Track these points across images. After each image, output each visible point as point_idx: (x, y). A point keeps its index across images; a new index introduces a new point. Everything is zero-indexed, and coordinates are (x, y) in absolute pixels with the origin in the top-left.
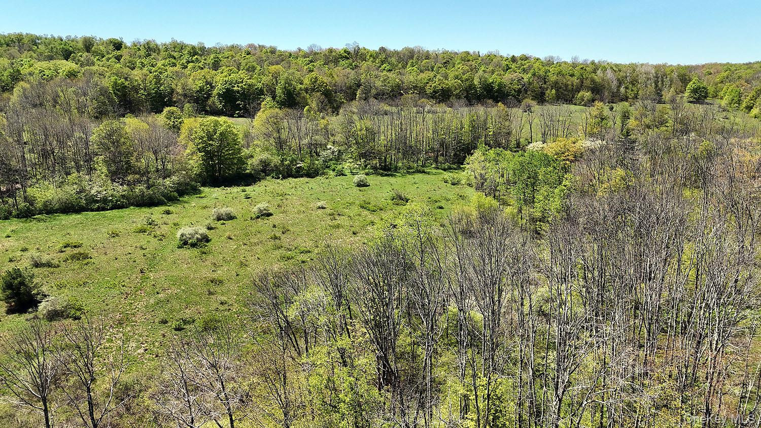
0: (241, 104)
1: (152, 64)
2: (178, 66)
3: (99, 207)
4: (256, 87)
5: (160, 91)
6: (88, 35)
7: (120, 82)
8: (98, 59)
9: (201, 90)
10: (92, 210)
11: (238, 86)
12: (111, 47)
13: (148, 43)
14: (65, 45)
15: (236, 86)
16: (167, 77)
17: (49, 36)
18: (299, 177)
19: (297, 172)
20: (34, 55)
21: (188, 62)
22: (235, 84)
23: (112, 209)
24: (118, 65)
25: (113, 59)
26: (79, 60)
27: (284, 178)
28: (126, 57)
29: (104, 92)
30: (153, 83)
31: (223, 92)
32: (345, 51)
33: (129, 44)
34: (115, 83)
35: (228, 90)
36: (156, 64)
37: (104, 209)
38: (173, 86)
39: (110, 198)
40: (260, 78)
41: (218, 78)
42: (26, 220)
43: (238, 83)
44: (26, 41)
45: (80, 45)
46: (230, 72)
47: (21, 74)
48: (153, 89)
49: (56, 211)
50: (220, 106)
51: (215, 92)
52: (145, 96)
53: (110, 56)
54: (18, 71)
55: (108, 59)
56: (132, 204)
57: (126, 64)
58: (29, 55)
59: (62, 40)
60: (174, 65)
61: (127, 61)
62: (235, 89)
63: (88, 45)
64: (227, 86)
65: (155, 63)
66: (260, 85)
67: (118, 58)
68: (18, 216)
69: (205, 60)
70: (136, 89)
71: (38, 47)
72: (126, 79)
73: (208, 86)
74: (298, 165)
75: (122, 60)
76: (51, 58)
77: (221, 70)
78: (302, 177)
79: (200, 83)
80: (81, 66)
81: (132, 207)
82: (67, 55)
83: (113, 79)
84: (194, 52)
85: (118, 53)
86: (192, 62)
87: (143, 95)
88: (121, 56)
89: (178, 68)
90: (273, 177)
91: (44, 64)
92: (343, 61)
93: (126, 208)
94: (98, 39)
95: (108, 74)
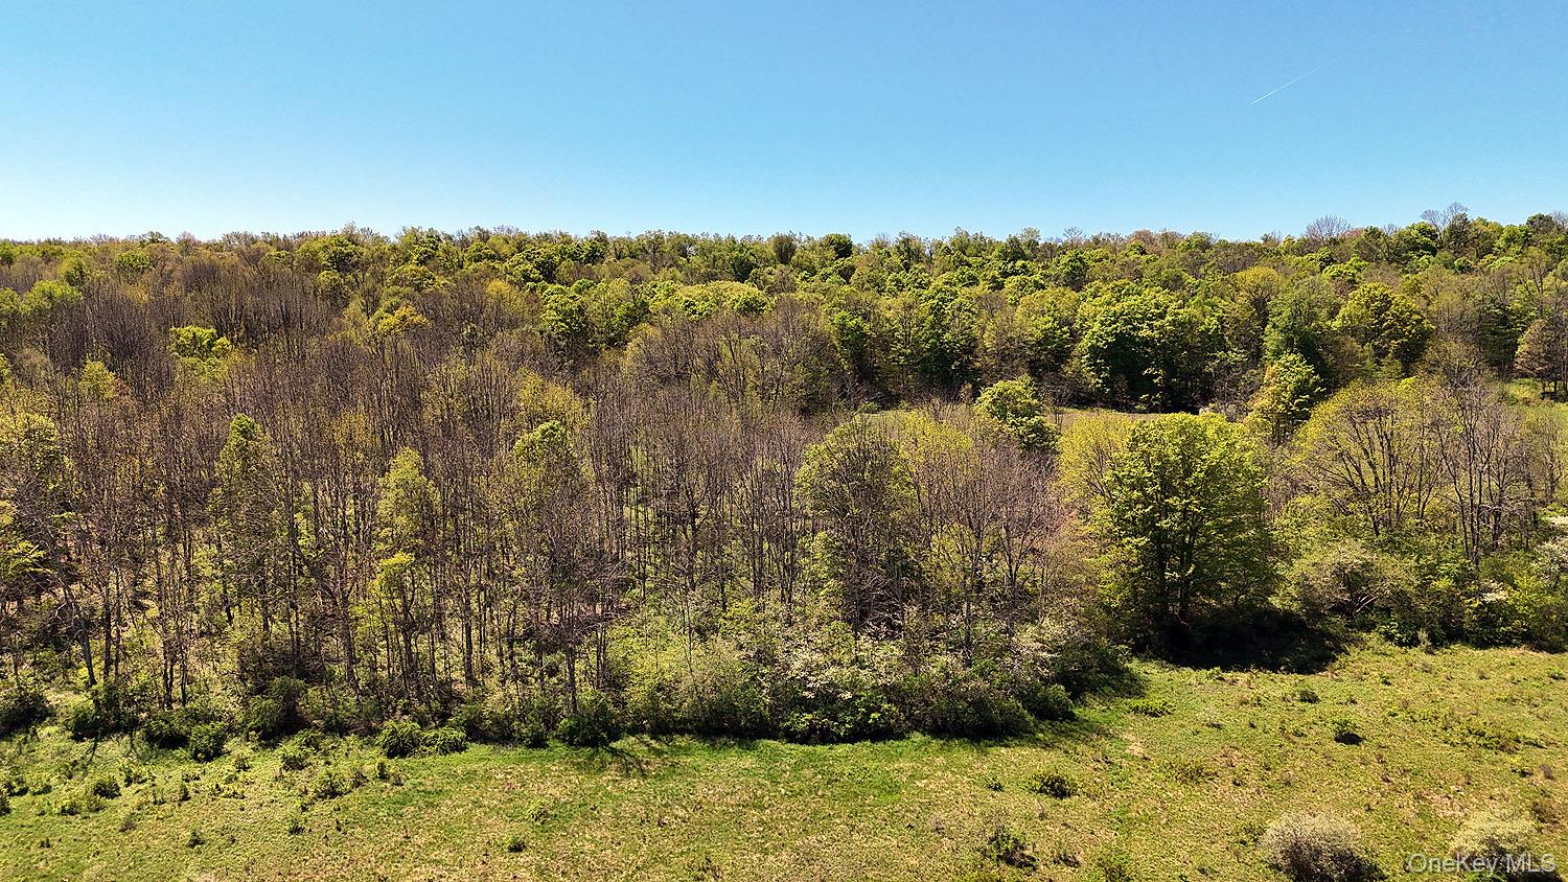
0: (1156, 376)
1: (920, 283)
2: (982, 283)
3: (812, 728)
4: (1202, 328)
5: (942, 343)
6: (785, 232)
7: (852, 324)
8: (804, 279)
9: (1047, 337)
10: (792, 737)
11: (1151, 327)
12: (831, 253)
13: (906, 242)
14: (741, 251)
15: (1145, 326)
16: (959, 309)
17: (711, 237)
18: (1497, 645)
19: (1486, 621)
20: (679, 274)
21: (1005, 275)
22: (1141, 322)
23: (852, 737)
24: (846, 288)
25: (835, 277)
26: (765, 282)
27: (1437, 643)
28: (862, 271)
29: (820, 344)
30: (927, 325)
31: (1107, 343)
32: (1423, 231)
33: (866, 246)
34: (843, 327)
35: (1120, 337)
36: (930, 282)
37: (826, 737)
38: (977, 333)
39: (848, 695)
40: (1208, 304)
41: (1086, 309)
42: (591, 758)
43: (1150, 319)
44: (667, 247)
45: (771, 251)
46: (1120, 294)
47: (648, 312)
48: (927, 341)
49: (682, 727)
50: (1094, 381)
51: (1085, 342)
52: (906, 356)
53: (829, 270)
54: (644, 304)
55: (825, 277)
56: (918, 725)
57: (863, 284)
58: (669, 275)
59: (734, 242)
60: (973, 281)
61: (865, 278)
62: (1142, 334)
63: (785, 250)
64: (1120, 326)
65: (926, 280)
66: (1211, 323)
67: (846, 274)
68: (572, 738)
69: (1045, 267)
70: (884, 341)
71: (688, 260)
72: (865, 317)
73: (1065, 329)
74: (1489, 598)
75: (855, 276)
76: (711, 277)
77: (1092, 290)
78: (1508, 644)
79: (1045, 323)
80: (770, 292)
81: (917, 737)
82: (742, 271)
83: (837, 318)
84: (1015, 252)
85: (847, 262)
86: (1016, 273)
87: (900, 355)
88: (853, 269)
89: (983, 288)
90: (1389, 637)
91: (695, 291)
92: (1420, 256)
93: (900, 737)
94: (804, 238)
95: (826, 307)
